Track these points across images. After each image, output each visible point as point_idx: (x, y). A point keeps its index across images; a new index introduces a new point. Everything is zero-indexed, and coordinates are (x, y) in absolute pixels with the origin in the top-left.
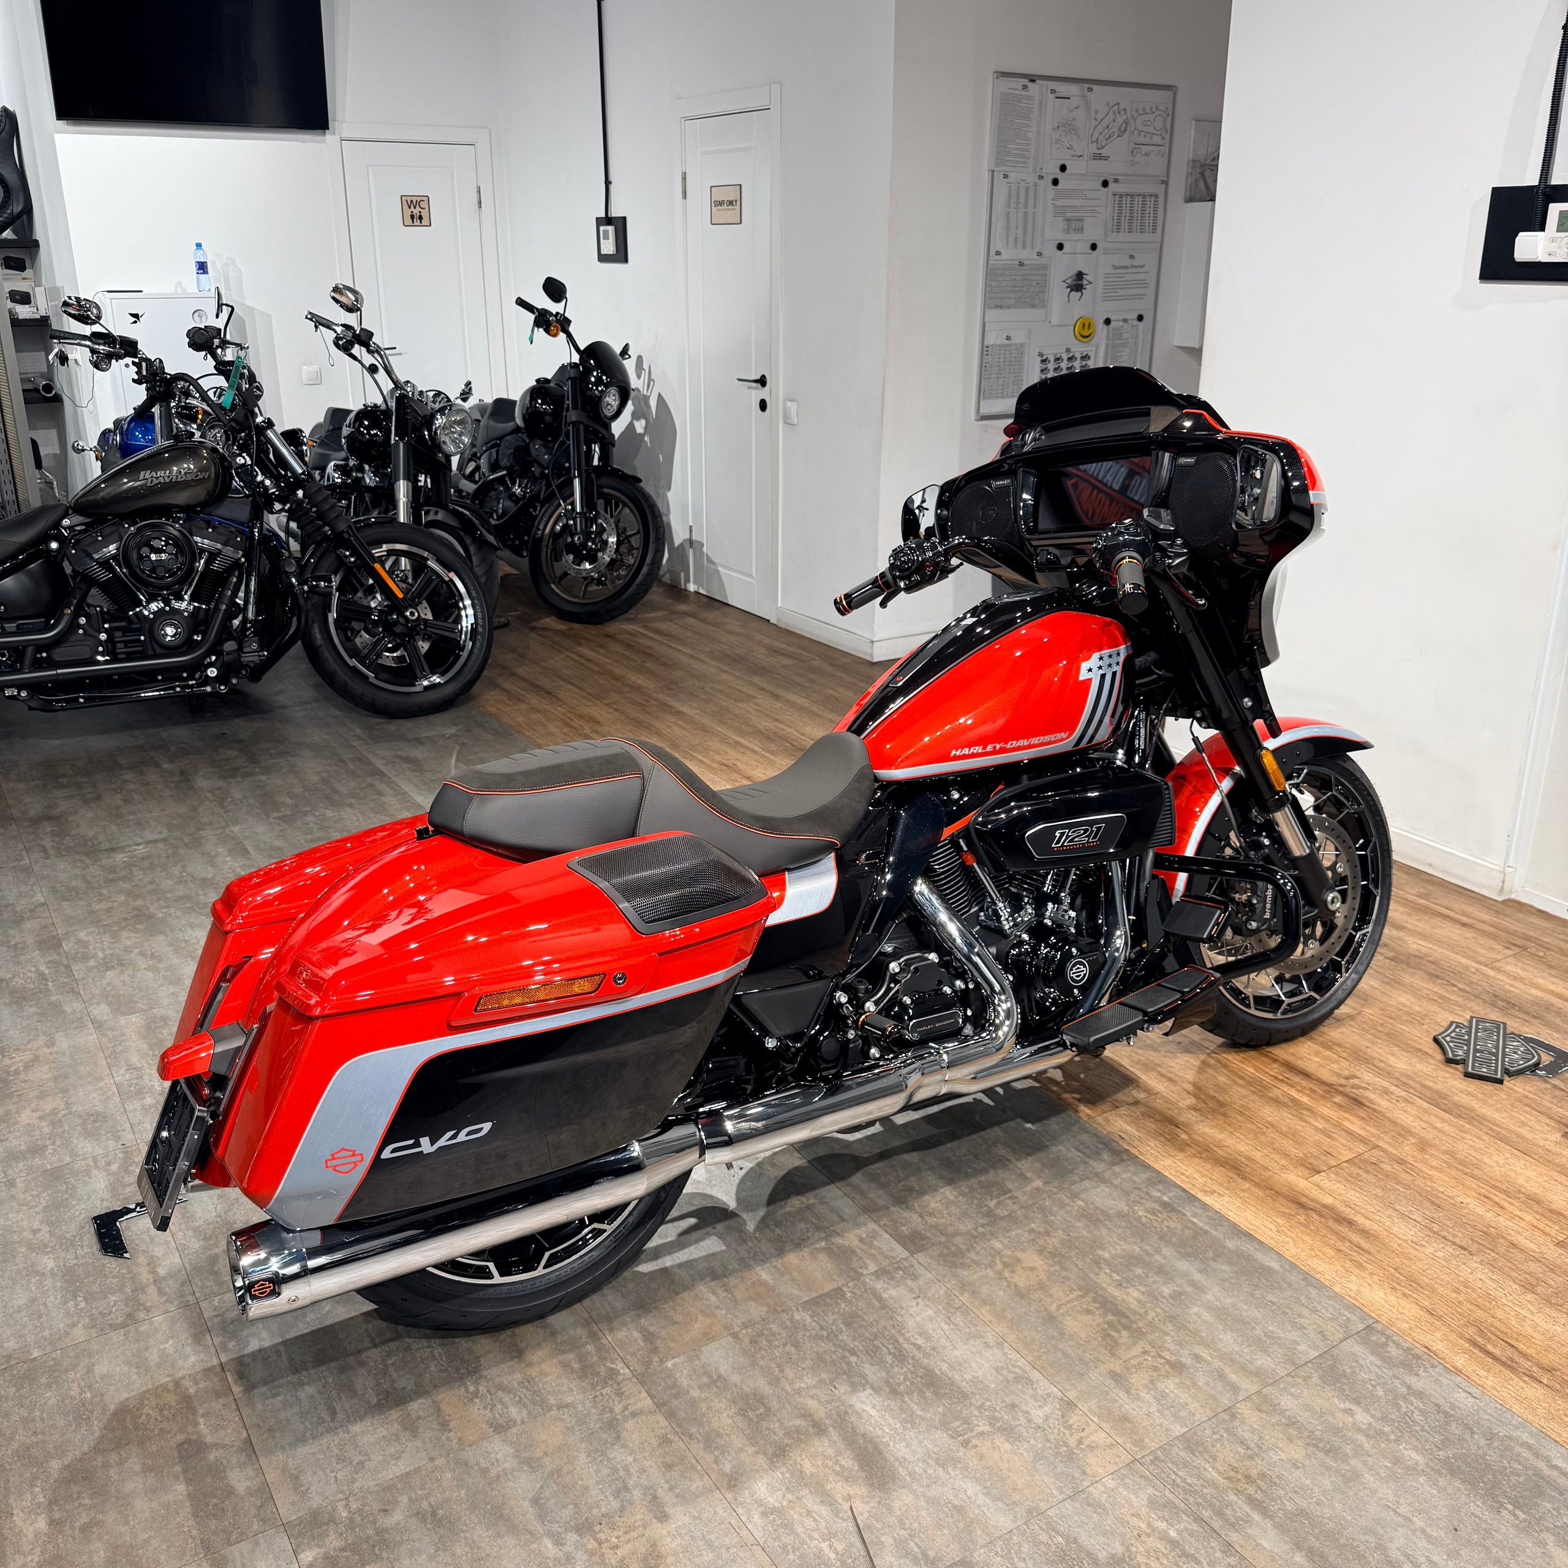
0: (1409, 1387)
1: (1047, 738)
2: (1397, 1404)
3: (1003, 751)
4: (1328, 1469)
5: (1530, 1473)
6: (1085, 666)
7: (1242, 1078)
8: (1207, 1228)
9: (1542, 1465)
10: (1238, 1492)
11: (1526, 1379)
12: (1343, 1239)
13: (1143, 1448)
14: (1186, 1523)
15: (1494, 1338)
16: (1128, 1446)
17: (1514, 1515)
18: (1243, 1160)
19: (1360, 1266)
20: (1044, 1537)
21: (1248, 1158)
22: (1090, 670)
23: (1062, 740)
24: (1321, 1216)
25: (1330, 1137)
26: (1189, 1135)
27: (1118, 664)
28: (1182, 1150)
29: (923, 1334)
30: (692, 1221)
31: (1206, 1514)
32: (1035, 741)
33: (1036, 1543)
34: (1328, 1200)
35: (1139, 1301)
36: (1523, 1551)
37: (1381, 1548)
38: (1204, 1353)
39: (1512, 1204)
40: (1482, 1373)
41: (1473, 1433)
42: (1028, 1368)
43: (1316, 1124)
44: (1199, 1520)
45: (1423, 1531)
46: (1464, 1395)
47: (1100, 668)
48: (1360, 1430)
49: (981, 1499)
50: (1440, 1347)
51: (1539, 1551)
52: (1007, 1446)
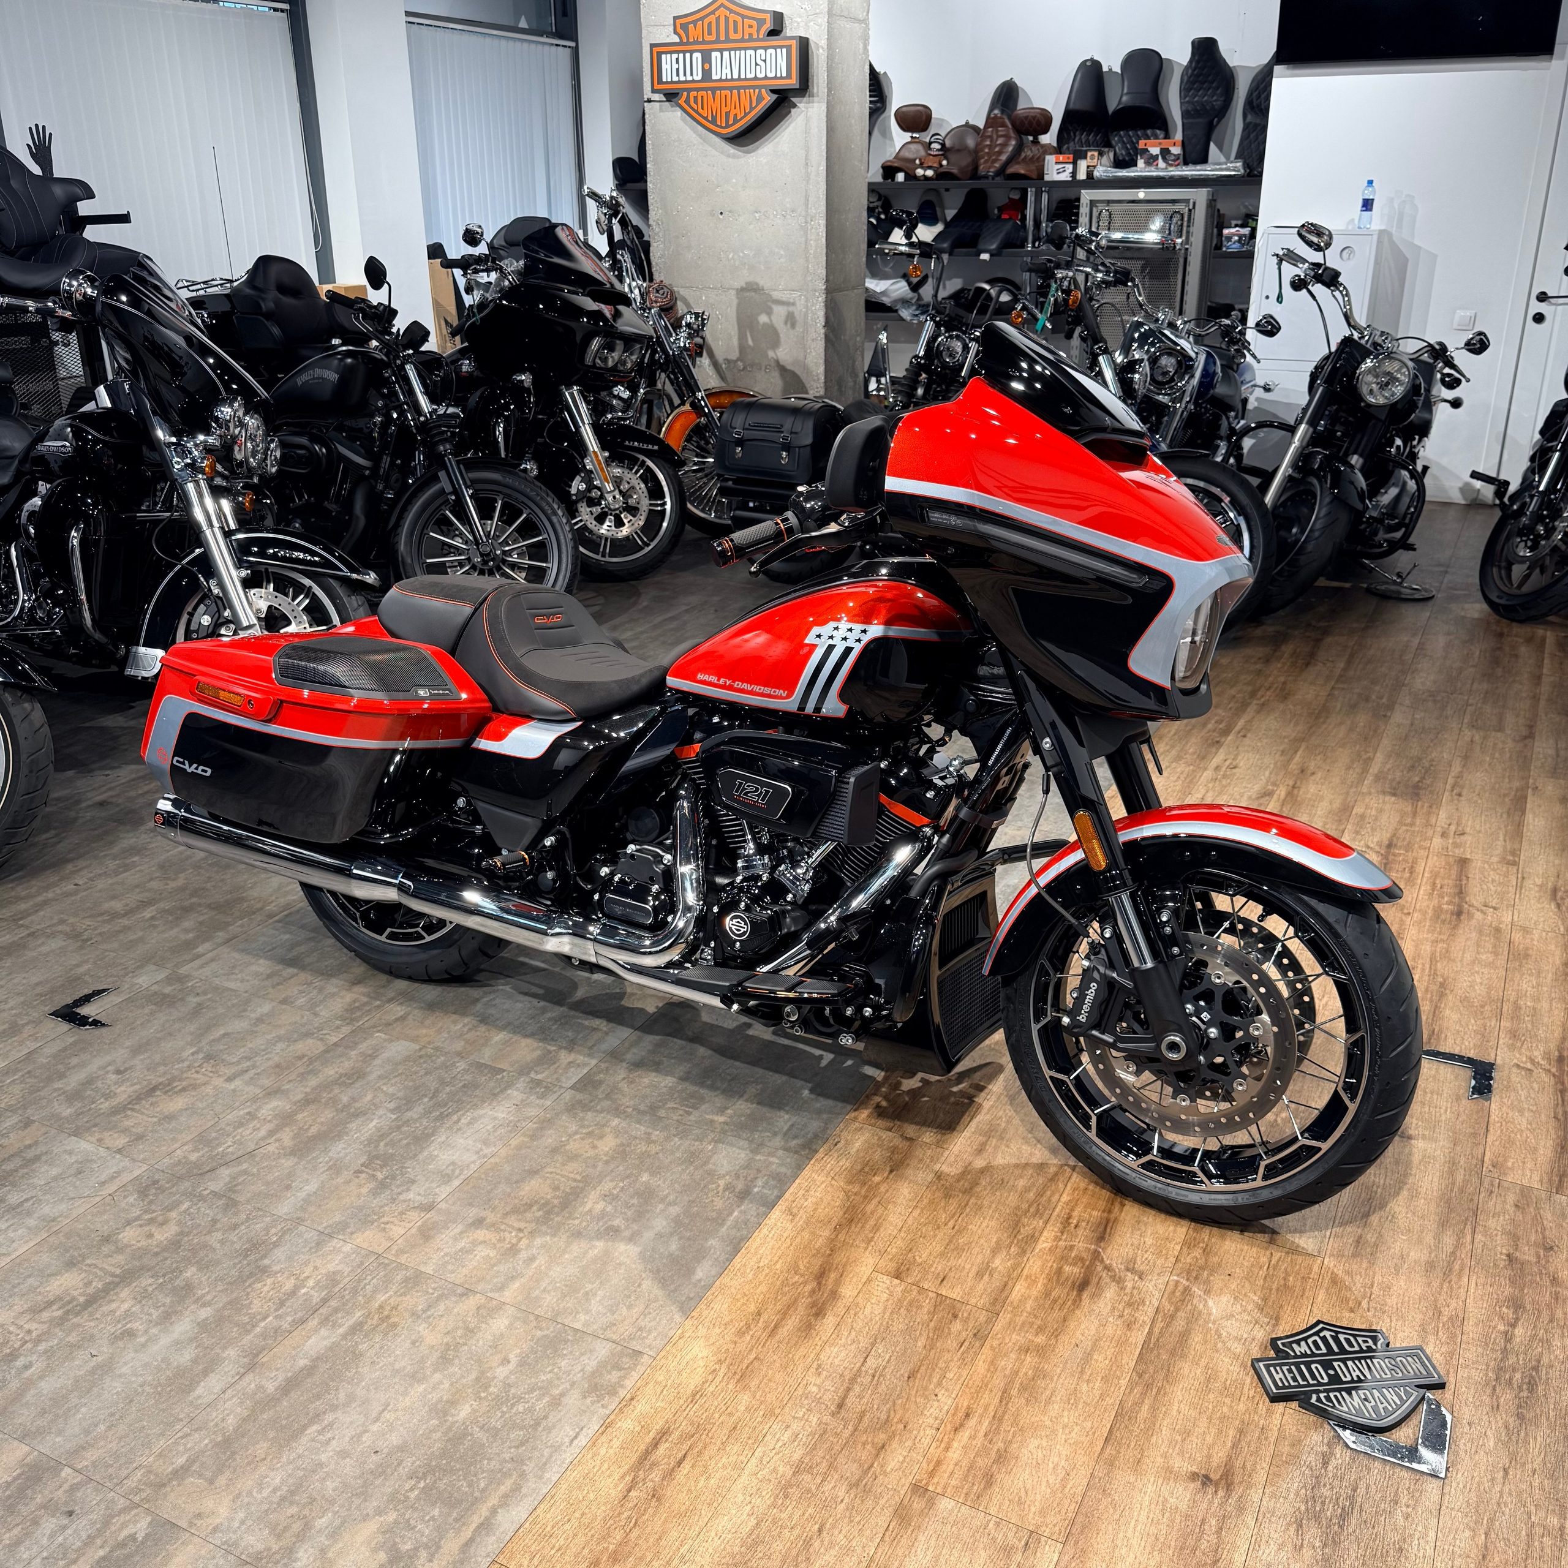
0: (562, 1395)
1: (767, 690)
2: (532, 1390)
3: (730, 688)
4: (422, 1361)
5: (477, 1494)
6: (816, 630)
7: (1040, 1194)
8: (729, 1223)
9: (493, 1501)
10: (368, 1316)
11: (629, 1478)
12: (784, 1314)
13: (397, 1255)
14: (316, 1297)
15: (685, 1447)
16: (395, 1248)
17: (412, 1489)
18: (872, 1222)
19: (741, 1333)
20: (273, 1231)
21: (876, 1228)
22: (819, 636)
23: (781, 698)
24: (813, 1292)
25: (980, 1275)
26: (883, 1181)
27: (859, 640)
28: (850, 1182)
29: (474, 1120)
30: (541, 991)
31: (334, 1303)
32: (757, 688)
33: (267, 1230)
34: (848, 1291)
35: (590, 1211)
36: (365, 1500)
37: (334, 1408)
38: (541, 1261)
39: (972, 1437)
40: (616, 1443)
41: (517, 1447)
42: (463, 1177)
43: (997, 1262)
44: (325, 1301)
45: (366, 1431)
46: (572, 1434)
47: (831, 637)
48: (483, 1373)
49: (302, 1195)
50: (641, 1407)
51: (371, 1511)
52: (364, 1190)
